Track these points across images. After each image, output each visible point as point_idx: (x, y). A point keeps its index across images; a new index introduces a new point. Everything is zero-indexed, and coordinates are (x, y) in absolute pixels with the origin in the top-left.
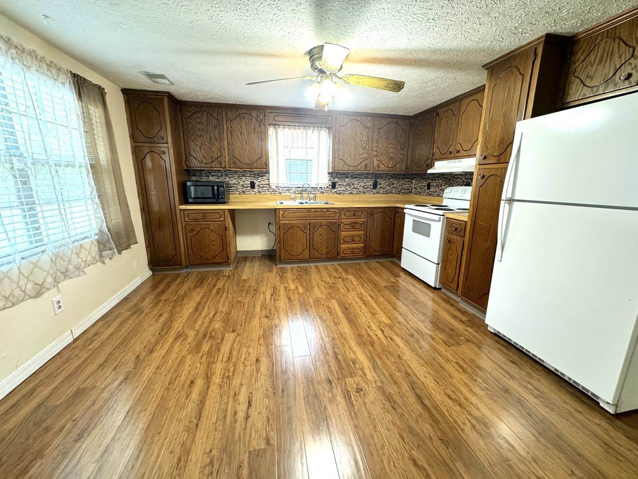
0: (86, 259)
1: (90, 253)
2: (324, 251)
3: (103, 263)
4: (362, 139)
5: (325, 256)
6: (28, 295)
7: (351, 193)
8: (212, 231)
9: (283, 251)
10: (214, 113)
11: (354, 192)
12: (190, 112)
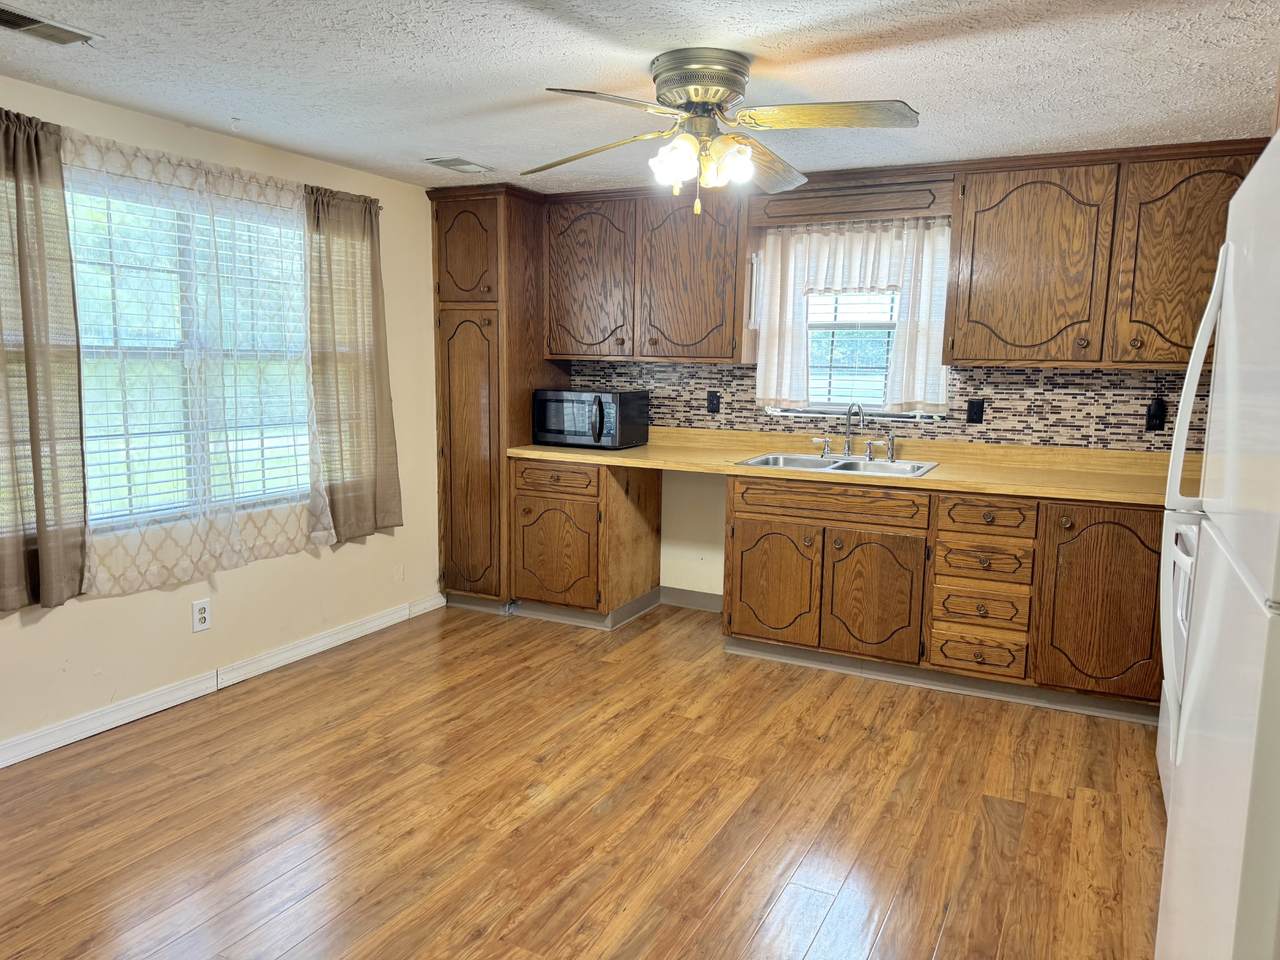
0: (274, 542)
1: (283, 530)
2: (871, 633)
3: (316, 554)
4: (1065, 246)
5: (872, 649)
6: (148, 583)
7: (1045, 442)
8: (569, 518)
9: (738, 605)
10: (616, 214)
11: (1057, 439)
12: (566, 219)
